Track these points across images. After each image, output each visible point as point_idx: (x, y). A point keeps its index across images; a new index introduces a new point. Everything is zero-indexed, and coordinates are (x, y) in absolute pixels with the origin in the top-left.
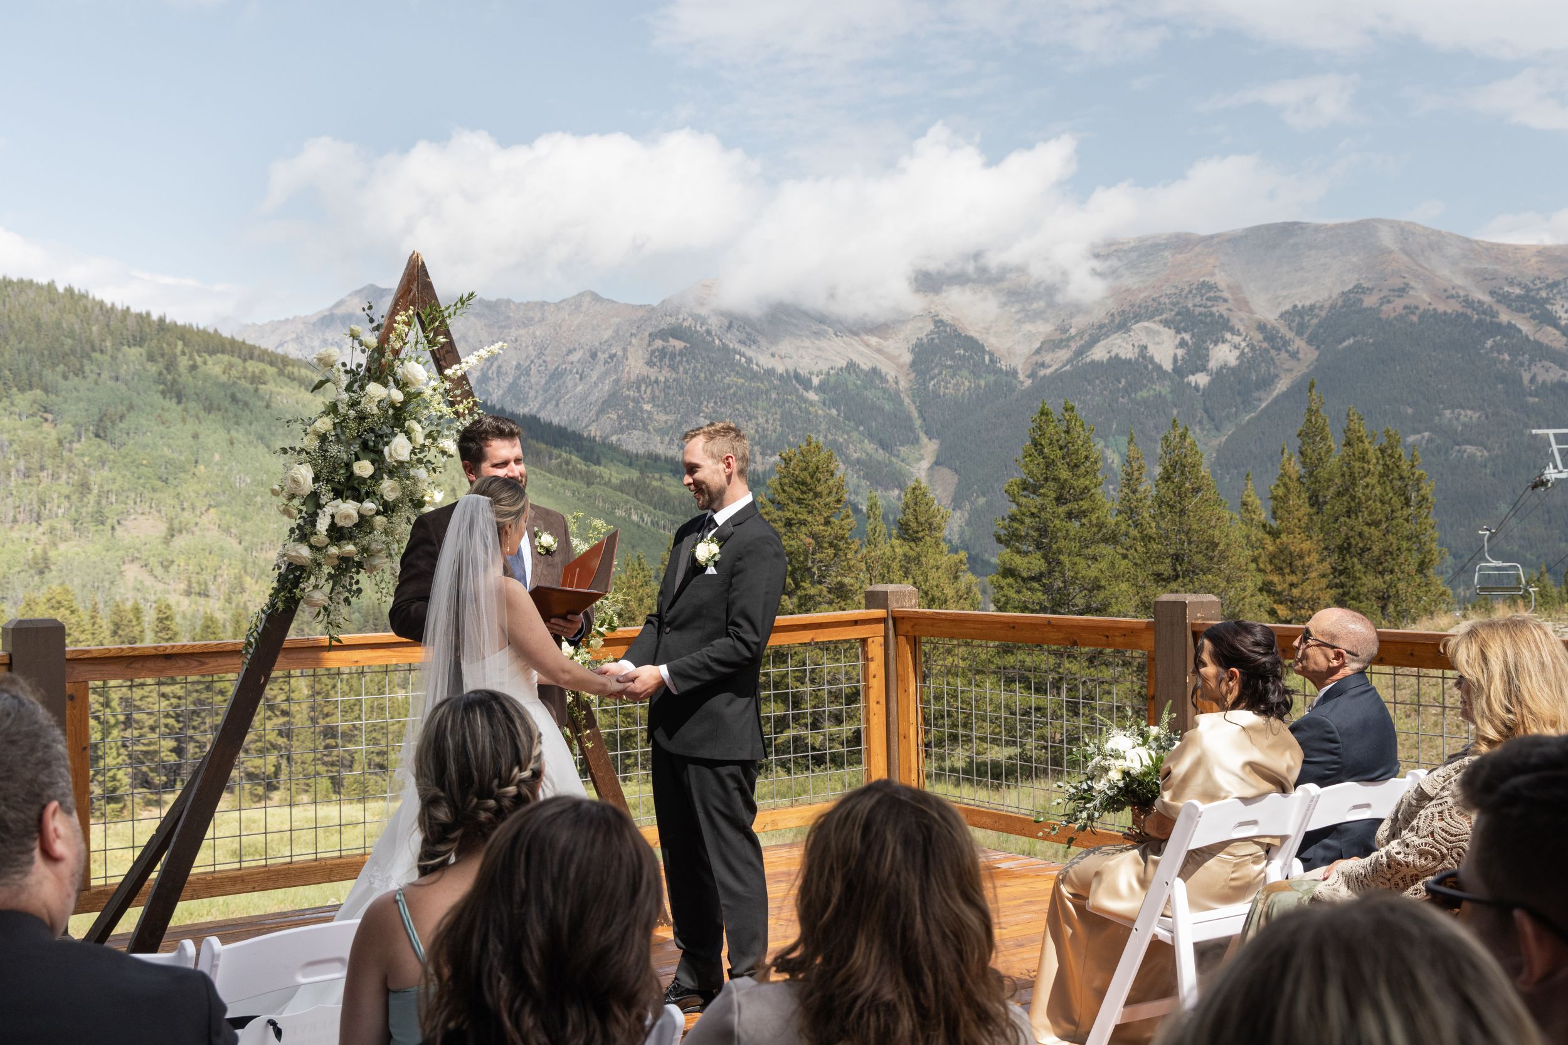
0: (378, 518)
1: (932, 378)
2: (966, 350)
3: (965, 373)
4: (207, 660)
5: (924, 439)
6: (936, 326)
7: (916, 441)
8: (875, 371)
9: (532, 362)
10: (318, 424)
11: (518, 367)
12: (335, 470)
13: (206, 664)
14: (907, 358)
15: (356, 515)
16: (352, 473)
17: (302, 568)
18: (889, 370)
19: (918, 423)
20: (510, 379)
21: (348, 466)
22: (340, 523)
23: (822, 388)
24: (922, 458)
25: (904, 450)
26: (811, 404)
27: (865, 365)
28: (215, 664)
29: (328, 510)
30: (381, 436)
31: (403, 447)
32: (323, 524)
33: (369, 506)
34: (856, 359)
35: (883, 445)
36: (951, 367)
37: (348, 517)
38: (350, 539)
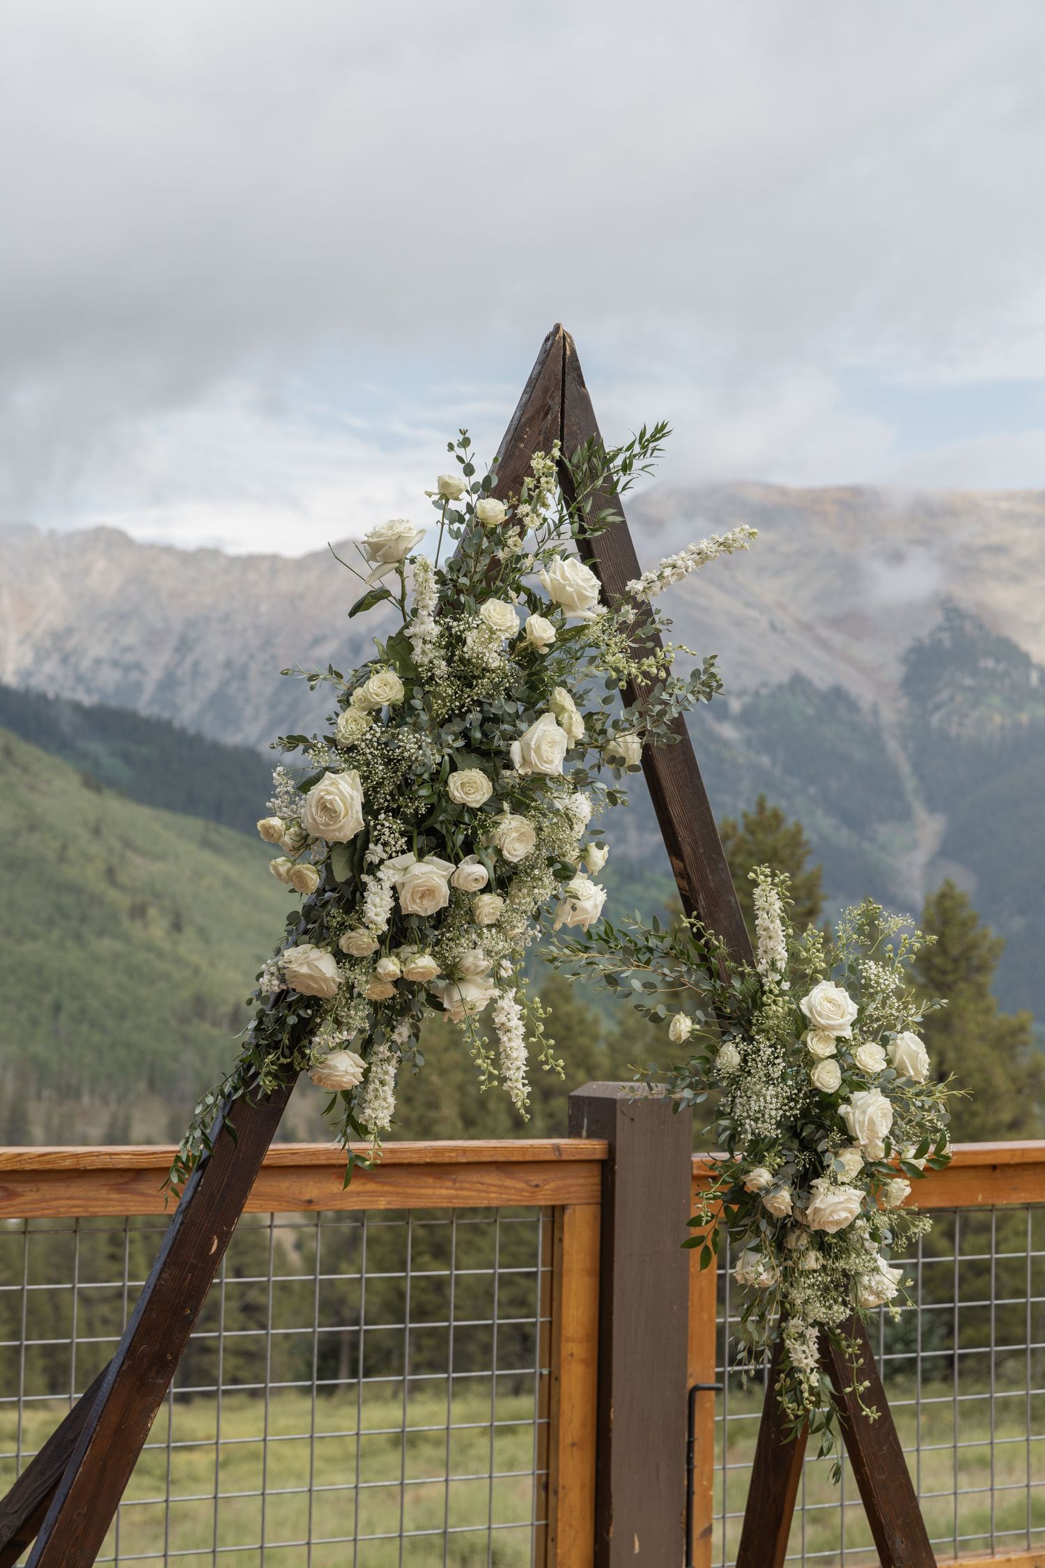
0: (486, 898)
1: (937, 708)
2: (998, 661)
3: (996, 700)
4: (20, 1188)
5: (920, 812)
6: (948, 619)
7: (905, 815)
8: (838, 694)
9: (252, 656)
10: (373, 684)
11: (228, 664)
12: (405, 786)
13: (17, 1195)
14: (895, 672)
15: (446, 891)
16: (445, 796)
17: (313, 1002)
18: (863, 692)
19: (910, 784)
20: (212, 685)
21: (438, 778)
22: (410, 906)
23: (746, 719)
24: (914, 845)
25: (884, 831)
26: (726, 744)
27: (822, 680)
28: (36, 1196)
29: (388, 875)
30: (496, 720)
31: (553, 744)
32: (377, 908)
33: (475, 871)
34: (806, 669)
35: (850, 820)
36: (970, 689)
37: (429, 893)
38: (423, 940)
